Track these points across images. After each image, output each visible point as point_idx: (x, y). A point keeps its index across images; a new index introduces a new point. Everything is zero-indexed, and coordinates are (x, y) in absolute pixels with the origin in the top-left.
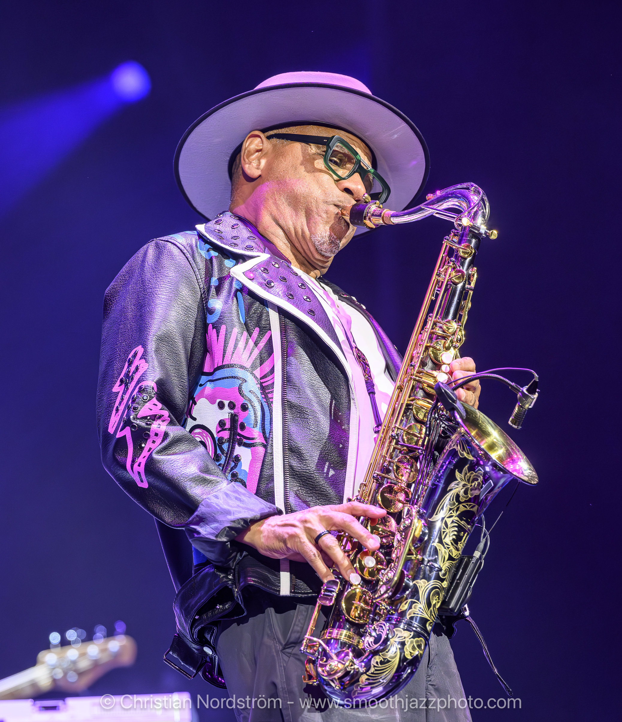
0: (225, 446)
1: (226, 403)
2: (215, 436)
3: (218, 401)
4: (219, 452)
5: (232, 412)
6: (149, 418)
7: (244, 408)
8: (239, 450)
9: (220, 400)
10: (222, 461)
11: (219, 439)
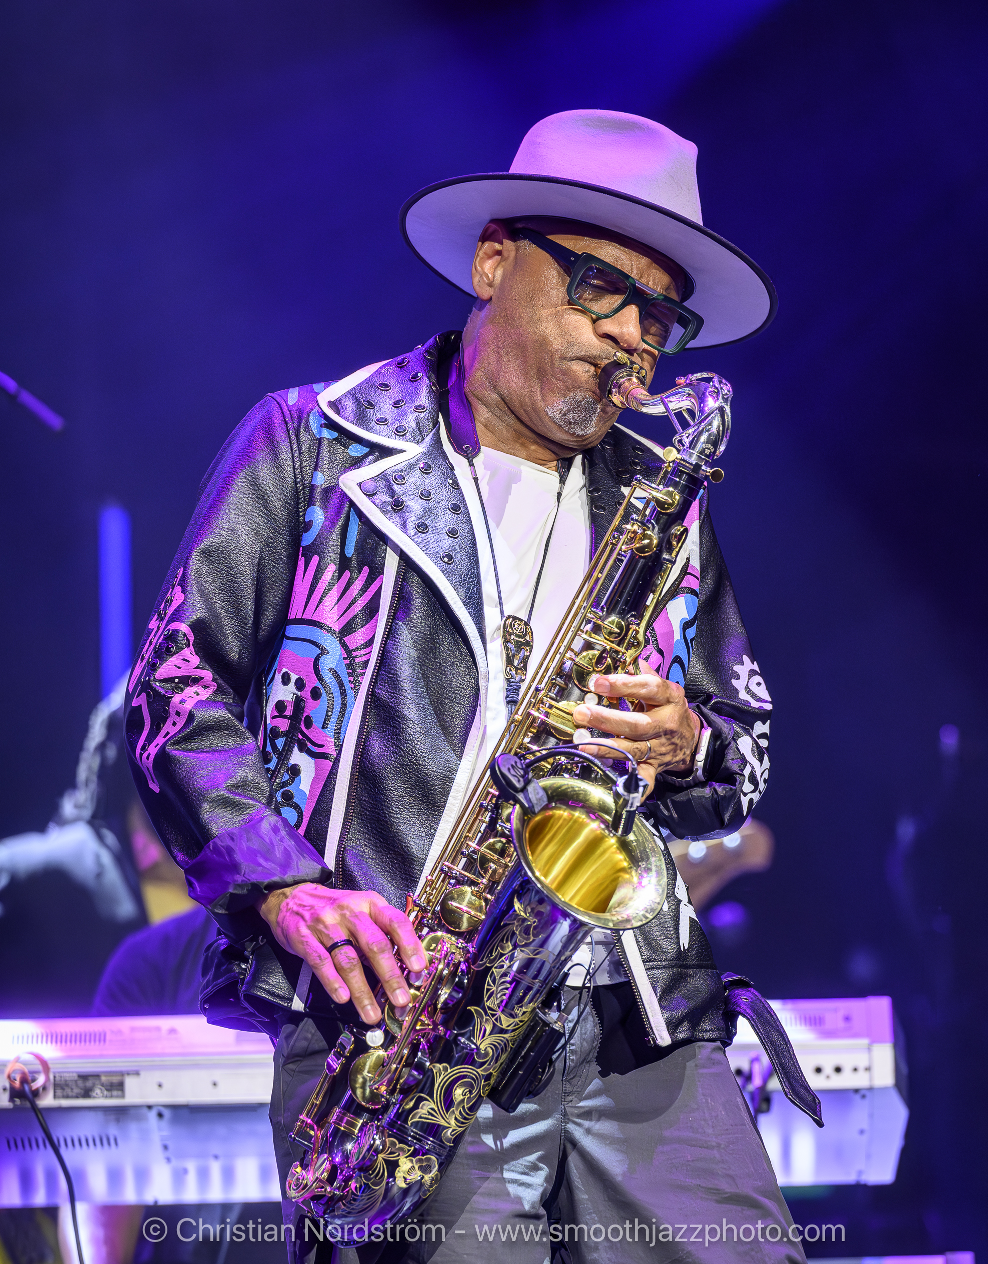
0: (280, 742)
1: (294, 677)
2: (268, 722)
3: (284, 670)
4: (269, 748)
5: (299, 693)
6: (177, 680)
7: (316, 694)
8: (298, 757)
9: (287, 670)
10: (272, 765)
11: (272, 729)
